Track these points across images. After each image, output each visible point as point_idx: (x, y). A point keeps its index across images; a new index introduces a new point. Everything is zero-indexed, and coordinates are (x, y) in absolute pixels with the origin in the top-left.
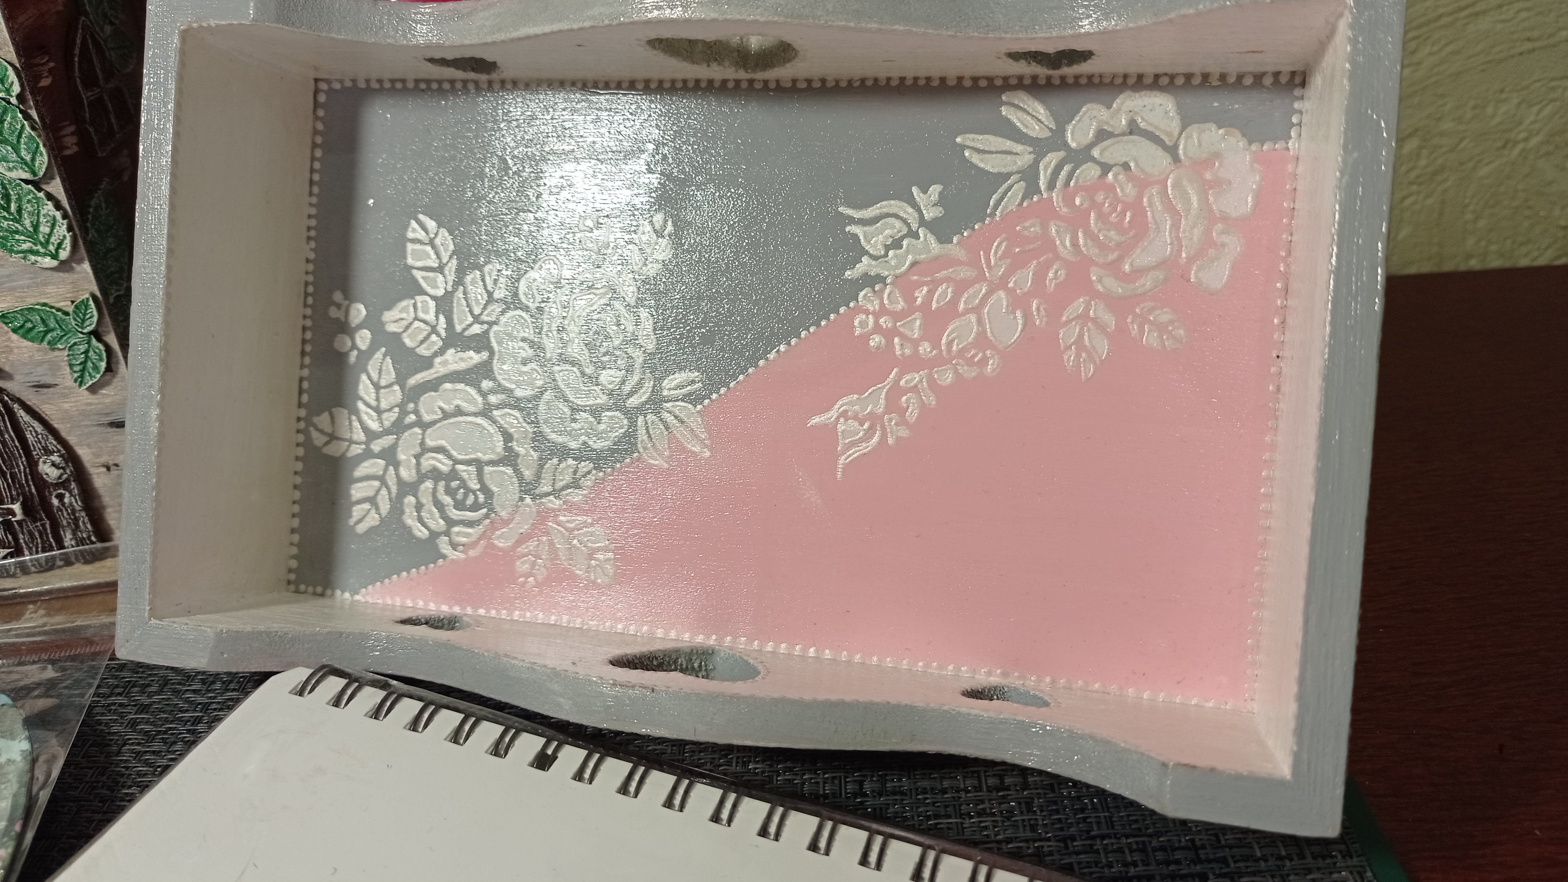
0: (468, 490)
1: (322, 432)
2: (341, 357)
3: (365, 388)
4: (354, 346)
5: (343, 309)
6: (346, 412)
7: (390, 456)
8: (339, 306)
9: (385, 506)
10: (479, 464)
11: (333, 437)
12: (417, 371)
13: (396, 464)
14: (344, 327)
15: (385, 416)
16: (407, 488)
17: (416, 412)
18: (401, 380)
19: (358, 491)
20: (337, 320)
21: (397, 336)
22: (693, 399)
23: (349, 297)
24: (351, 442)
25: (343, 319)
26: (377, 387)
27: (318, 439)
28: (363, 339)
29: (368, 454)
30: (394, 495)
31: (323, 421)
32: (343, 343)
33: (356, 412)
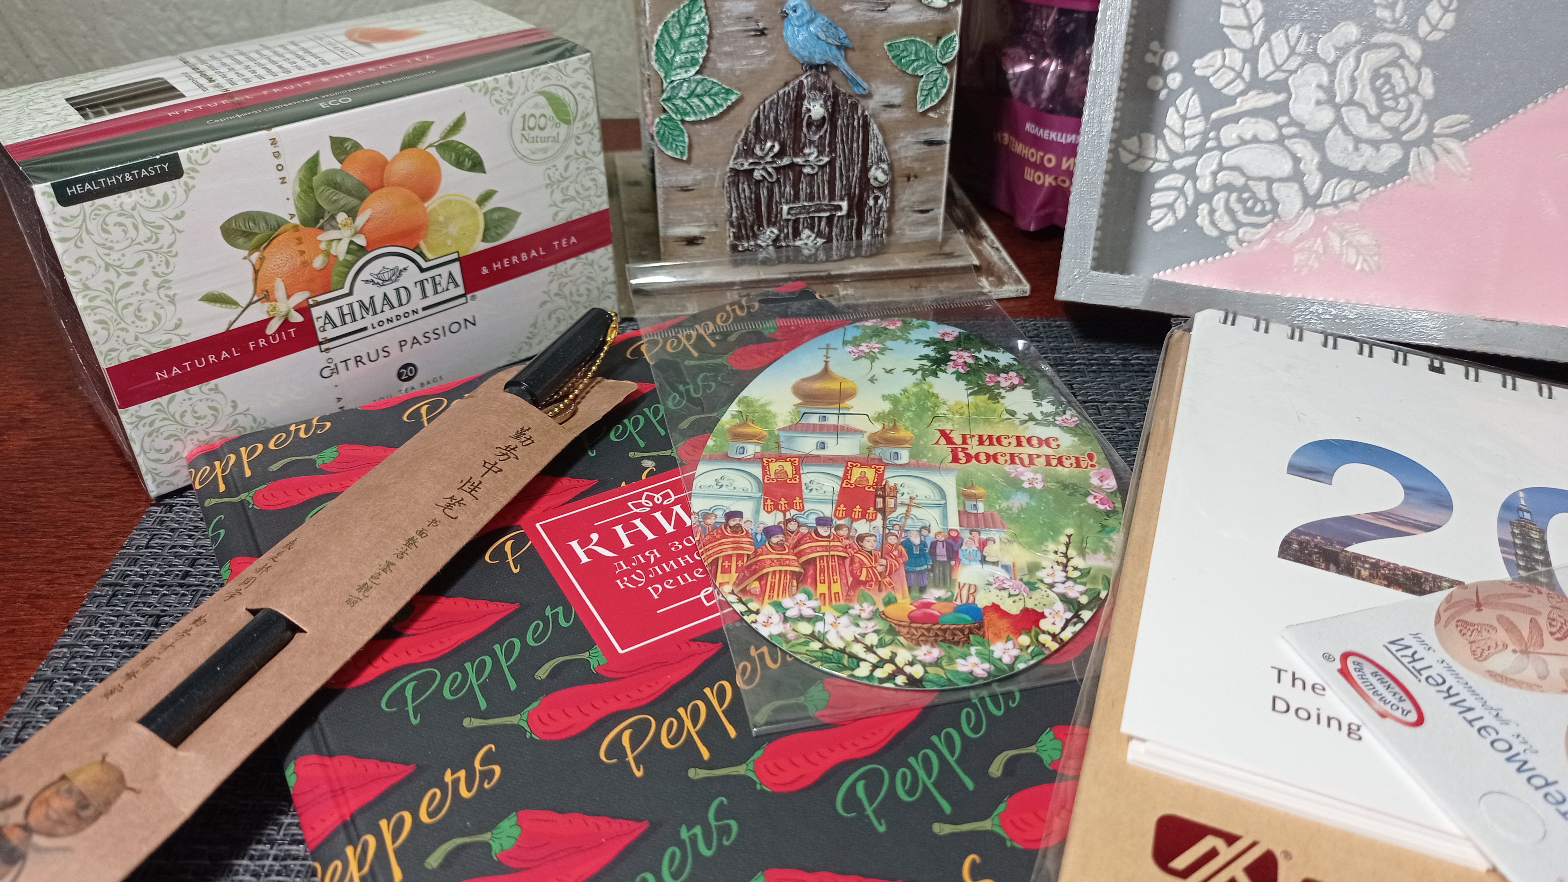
0: (1257, 200)
1: (1130, 152)
2: (1153, 95)
3: (1172, 118)
4: (1165, 85)
5: (1159, 55)
6: (1152, 137)
7: (1190, 173)
8: (1155, 53)
9: (1181, 212)
10: (1270, 181)
11: (1140, 156)
12: (1221, 107)
13: (1195, 179)
14: (1158, 70)
15: (1187, 142)
16: (1202, 197)
17: (1217, 138)
18: (1206, 113)
19: (1156, 199)
20: (1153, 64)
21: (1206, 79)
22: (1461, 136)
23: (1165, 46)
24: (1155, 160)
25: (1157, 64)
26: (1184, 118)
27: (1126, 157)
28: (1174, 80)
29: (1170, 170)
30: (1189, 203)
31: (1132, 143)
32: (1156, 82)
33: (1163, 138)
